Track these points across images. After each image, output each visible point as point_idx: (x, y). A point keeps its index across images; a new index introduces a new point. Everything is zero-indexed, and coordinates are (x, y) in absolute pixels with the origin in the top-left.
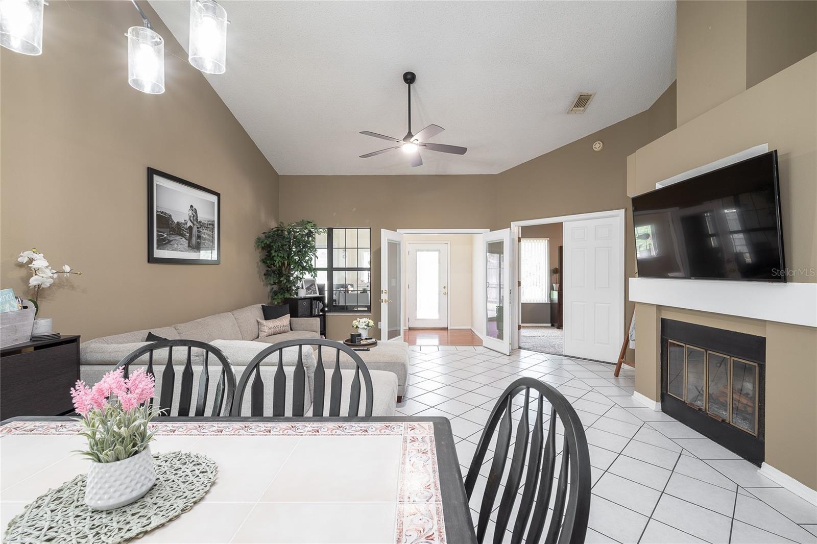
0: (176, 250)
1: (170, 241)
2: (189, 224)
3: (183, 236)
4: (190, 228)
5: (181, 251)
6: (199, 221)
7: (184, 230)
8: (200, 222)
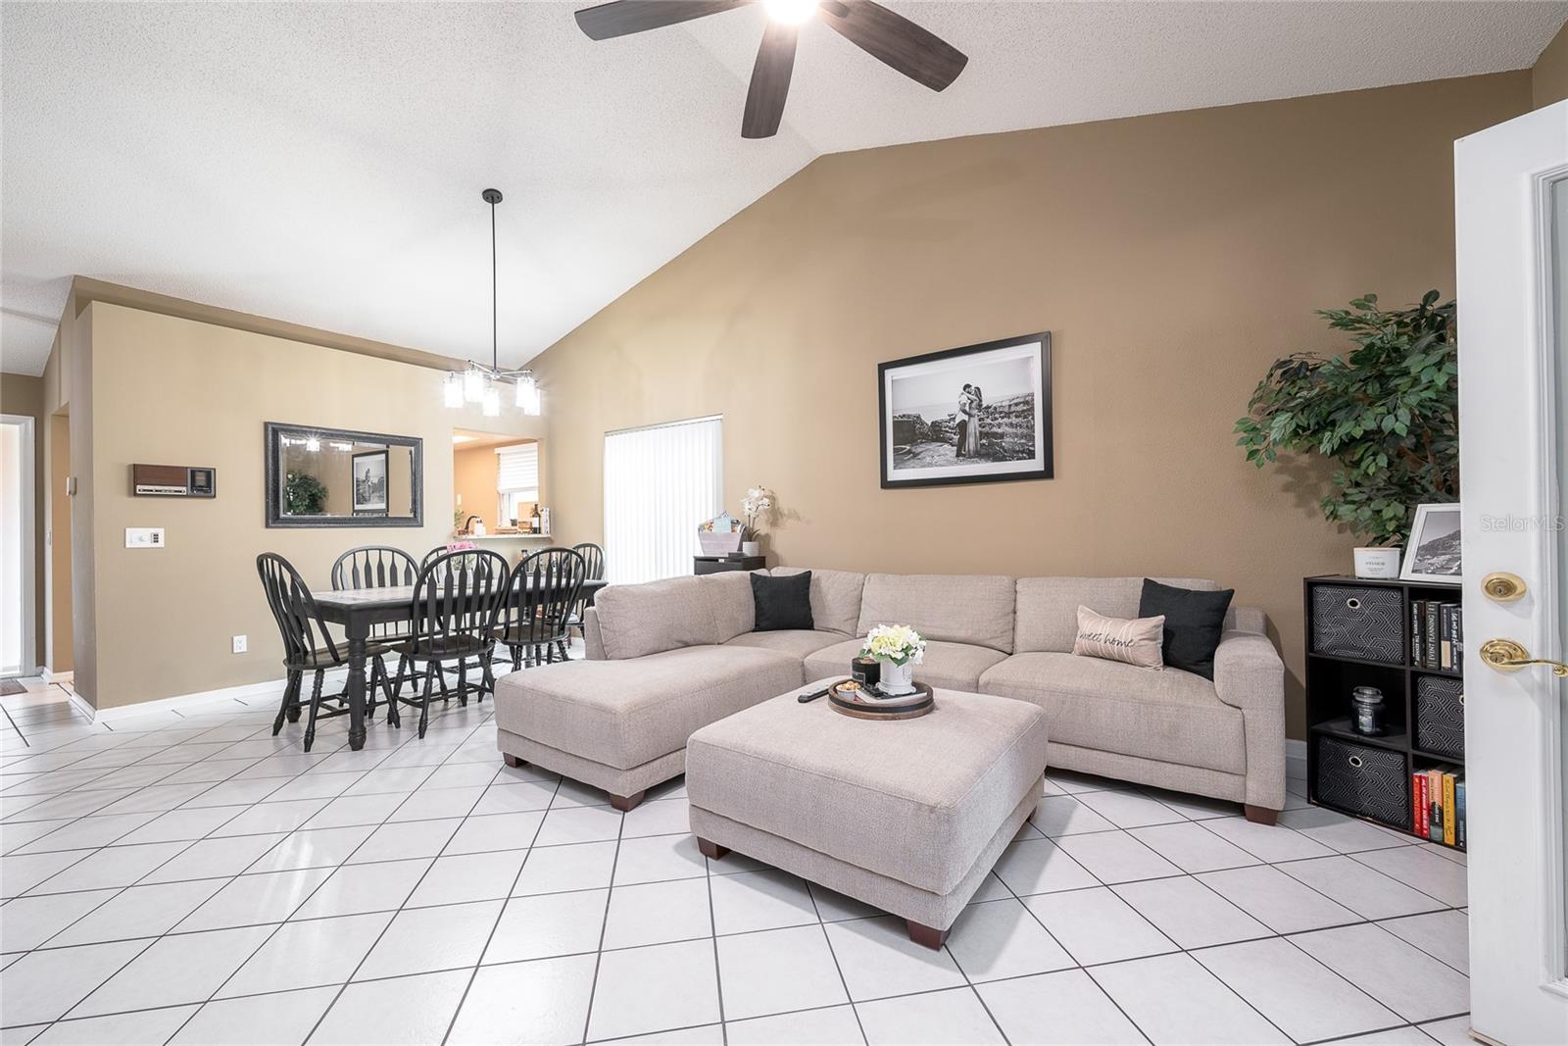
0: (930, 465)
1: (919, 454)
2: (961, 417)
3: (944, 441)
4: (963, 425)
5: (941, 466)
6: (984, 406)
7: (947, 432)
8: (988, 407)
